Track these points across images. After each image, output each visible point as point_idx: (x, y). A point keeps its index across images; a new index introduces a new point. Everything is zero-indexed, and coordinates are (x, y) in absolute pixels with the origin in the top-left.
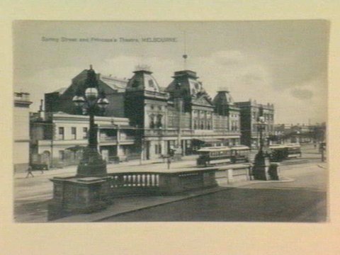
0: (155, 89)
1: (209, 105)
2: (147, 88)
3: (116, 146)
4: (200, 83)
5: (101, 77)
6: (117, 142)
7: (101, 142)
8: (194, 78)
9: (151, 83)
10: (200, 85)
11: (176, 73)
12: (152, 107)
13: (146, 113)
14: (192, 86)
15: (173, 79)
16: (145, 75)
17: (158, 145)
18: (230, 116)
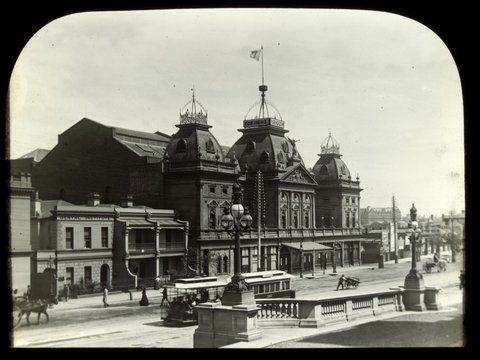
0: (217, 157)
1: (306, 183)
2: (204, 155)
3: (154, 259)
4: (293, 142)
5: (114, 131)
6: (156, 253)
7: (131, 254)
8: (281, 132)
9: (210, 145)
10: (291, 147)
11: (246, 123)
12: (213, 190)
13: (202, 200)
14: (277, 150)
15: (241, 134)
16: (199, 132)
17: (222, 257)
18: (344, 201)
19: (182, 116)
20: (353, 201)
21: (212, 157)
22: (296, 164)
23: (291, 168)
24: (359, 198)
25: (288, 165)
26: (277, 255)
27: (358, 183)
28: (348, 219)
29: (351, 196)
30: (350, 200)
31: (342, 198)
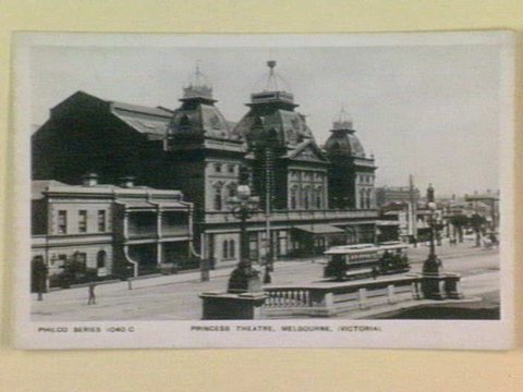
0: (223, 134)
1: (317, 160)
2: (209, 131)
3: (155, 245)
4: (303, 118)
5: (113, 106)
6: (158, 238)
7: (131, 239)
8: (291, 107)
9: (215, 121)
10: (301, 123)
11: (255, 97)
12: (218, 169)
13: (207, 180)
14: (287, 126)
15: (248, 109)
16: (203, 106)
17: (229, 240)
18: (357, 181)
19: (186, 90)
20: (368, 180)
21: (217, 133)
22: (306, 141)
23: (302, 145)
24: (374, 177)
25: (298, 141)
26: (286, 238)
27: (372, 161)
28: (362, 199)
29: (365, 174)
30: (365, 178)
31: (355, 177)
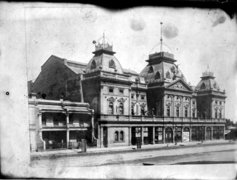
0: (116, 70)
1: (188, 91)
2: (107, 69)
3: (65, 132)
5: (66, 61)
6: (67, 128)
8: (172, 61)
9: (112, 63)
12: (111, 90)
13: (102, 96)
14: (166, 70)
16: (105, 55)
17: (119, 131)
18: (214, 103)
20: (220, 103)
23: (175, 81)
24: (224, 102)
25: (173, 79)
26: (163, 132)
27: (224, 93)
29: (219, 100)
30: (218, 103)
31: (212, 101)
